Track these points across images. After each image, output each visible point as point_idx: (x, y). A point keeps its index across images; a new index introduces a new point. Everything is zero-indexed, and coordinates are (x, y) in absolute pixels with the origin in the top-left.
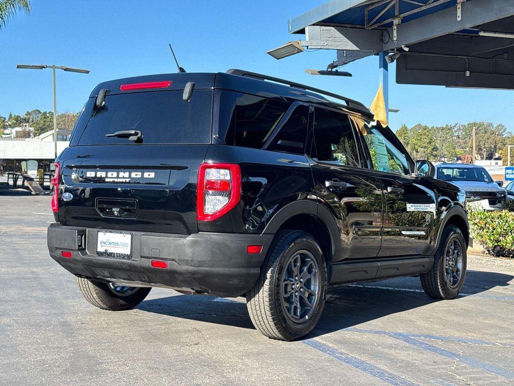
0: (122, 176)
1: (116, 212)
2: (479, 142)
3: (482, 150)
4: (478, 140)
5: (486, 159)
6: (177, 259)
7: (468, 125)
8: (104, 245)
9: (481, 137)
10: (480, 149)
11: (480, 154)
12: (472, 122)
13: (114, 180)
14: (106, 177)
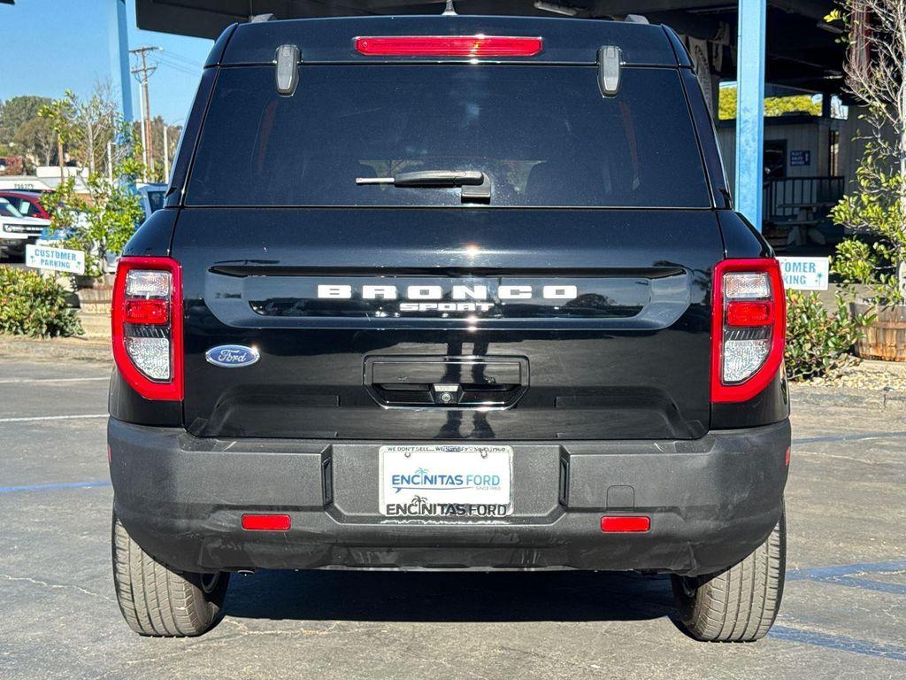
0: (463, 297)
1: (446, 395)
2: (36, 133)
3: (41, 147)
4: (34, 130)
5: (50, 165)
6: (683, 506)
7: (14, 100)
8: (405, 484)
9: (39, 123)
10: (38, 146)
11: (40, 155)
12: (20, 96)
13: (433, 306)
14: (402, 298)
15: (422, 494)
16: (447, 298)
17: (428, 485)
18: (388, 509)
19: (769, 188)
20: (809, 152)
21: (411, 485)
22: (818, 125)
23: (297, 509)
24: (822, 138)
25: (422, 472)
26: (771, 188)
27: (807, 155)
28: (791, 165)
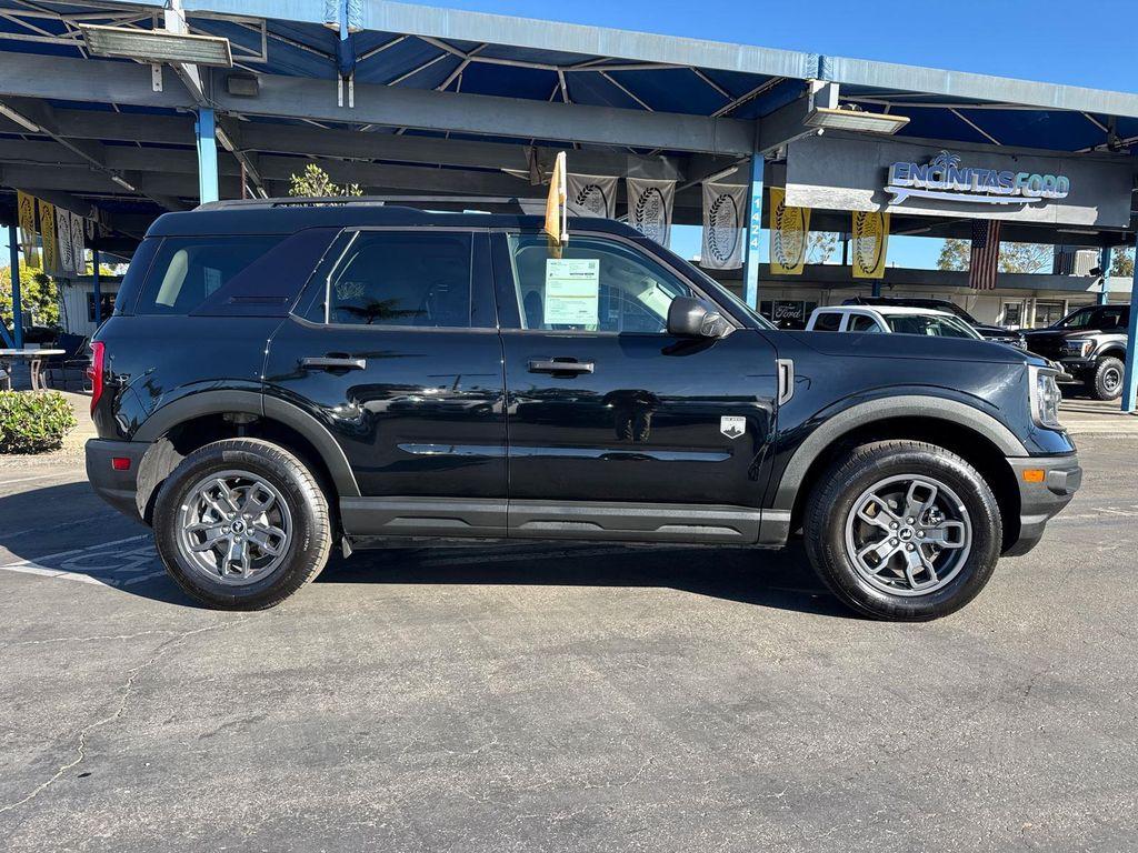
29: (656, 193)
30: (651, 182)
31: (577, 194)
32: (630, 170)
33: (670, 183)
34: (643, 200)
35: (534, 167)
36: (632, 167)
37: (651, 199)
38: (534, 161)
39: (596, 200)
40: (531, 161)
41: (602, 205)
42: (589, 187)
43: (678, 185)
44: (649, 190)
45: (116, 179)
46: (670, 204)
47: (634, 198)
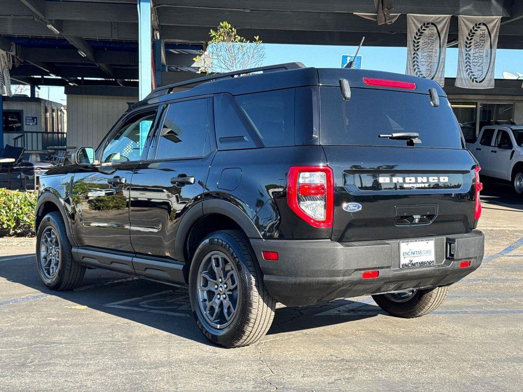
15: (411, 259)
16: (416, 182)
17: (413, 255)
18: (403, 266)
19: (23, 137)
20: (36, 118)
21: (408, 256)
22: (41, 102)
23: (382, 268)
24: (43, 111)
25: (411, 250)
26: (24, 137)
27: (35, 119)
28: (26, 124)
29: (483, 27)
30: (481, 18)
31: (416, 31)
32: (461, 10)
33: (497, 19)
34: (472, 34)
35: (380, 10)
36: (463, 7)
37: (479, 32)
38: (381, 5)
39: (431, 35)
40: (378, 7)
41: (436, 39)
42: (426, 25)
43: (503, 20)
44: (477, 25)
45: (50, 26)
46: (495, 36)
47: (464, 31)
